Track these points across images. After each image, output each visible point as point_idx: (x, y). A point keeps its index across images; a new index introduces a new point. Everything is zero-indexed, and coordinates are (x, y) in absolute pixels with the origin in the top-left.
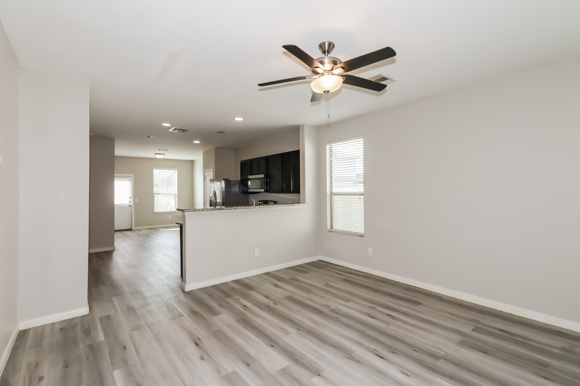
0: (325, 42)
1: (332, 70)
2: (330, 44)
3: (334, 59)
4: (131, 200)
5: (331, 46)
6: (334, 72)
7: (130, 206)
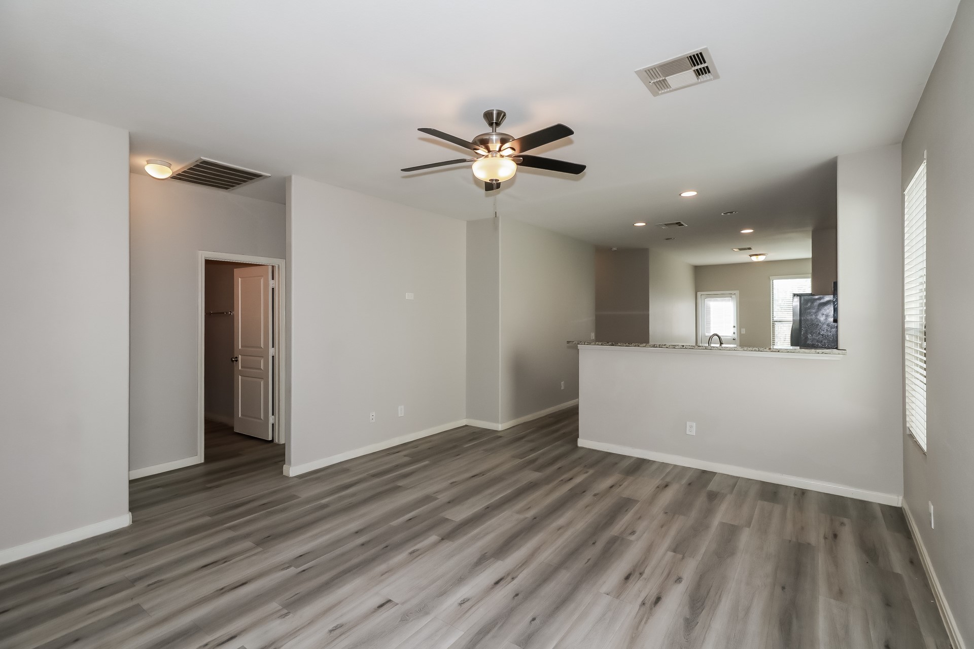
0: (493, 110)
1: (500, 150)
2: (500, 113)
3: (504, 137)
4: (735, 330)
5: (501, 115)
6: (502, 153)
7: (734, 339)
